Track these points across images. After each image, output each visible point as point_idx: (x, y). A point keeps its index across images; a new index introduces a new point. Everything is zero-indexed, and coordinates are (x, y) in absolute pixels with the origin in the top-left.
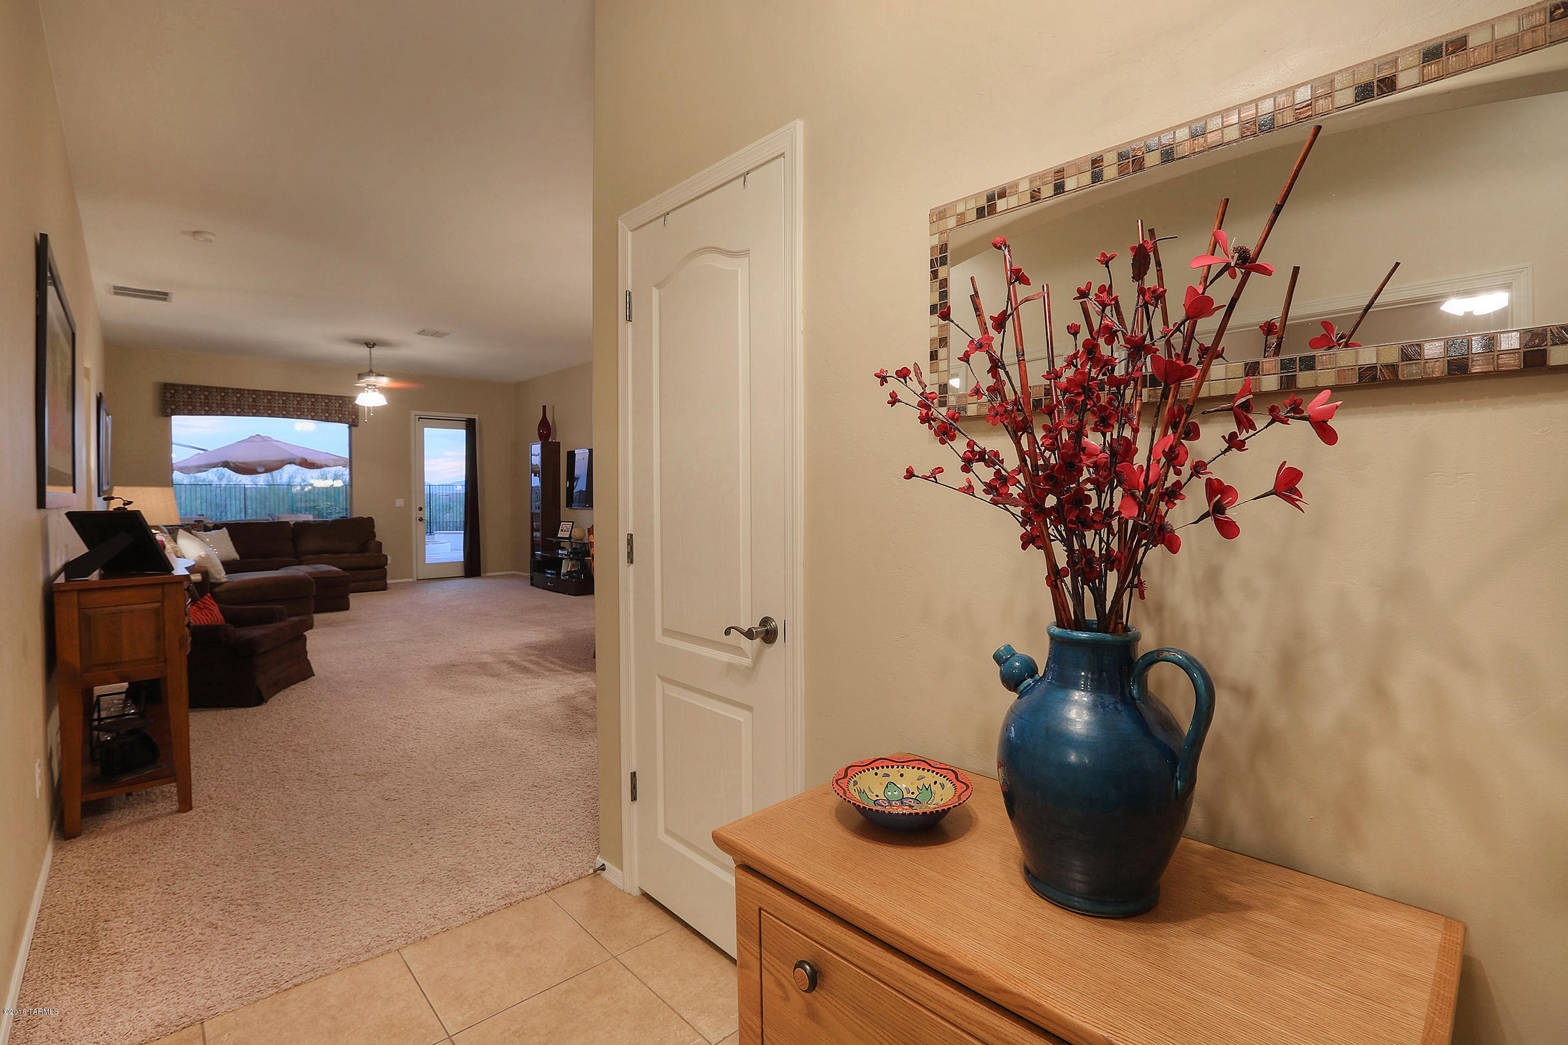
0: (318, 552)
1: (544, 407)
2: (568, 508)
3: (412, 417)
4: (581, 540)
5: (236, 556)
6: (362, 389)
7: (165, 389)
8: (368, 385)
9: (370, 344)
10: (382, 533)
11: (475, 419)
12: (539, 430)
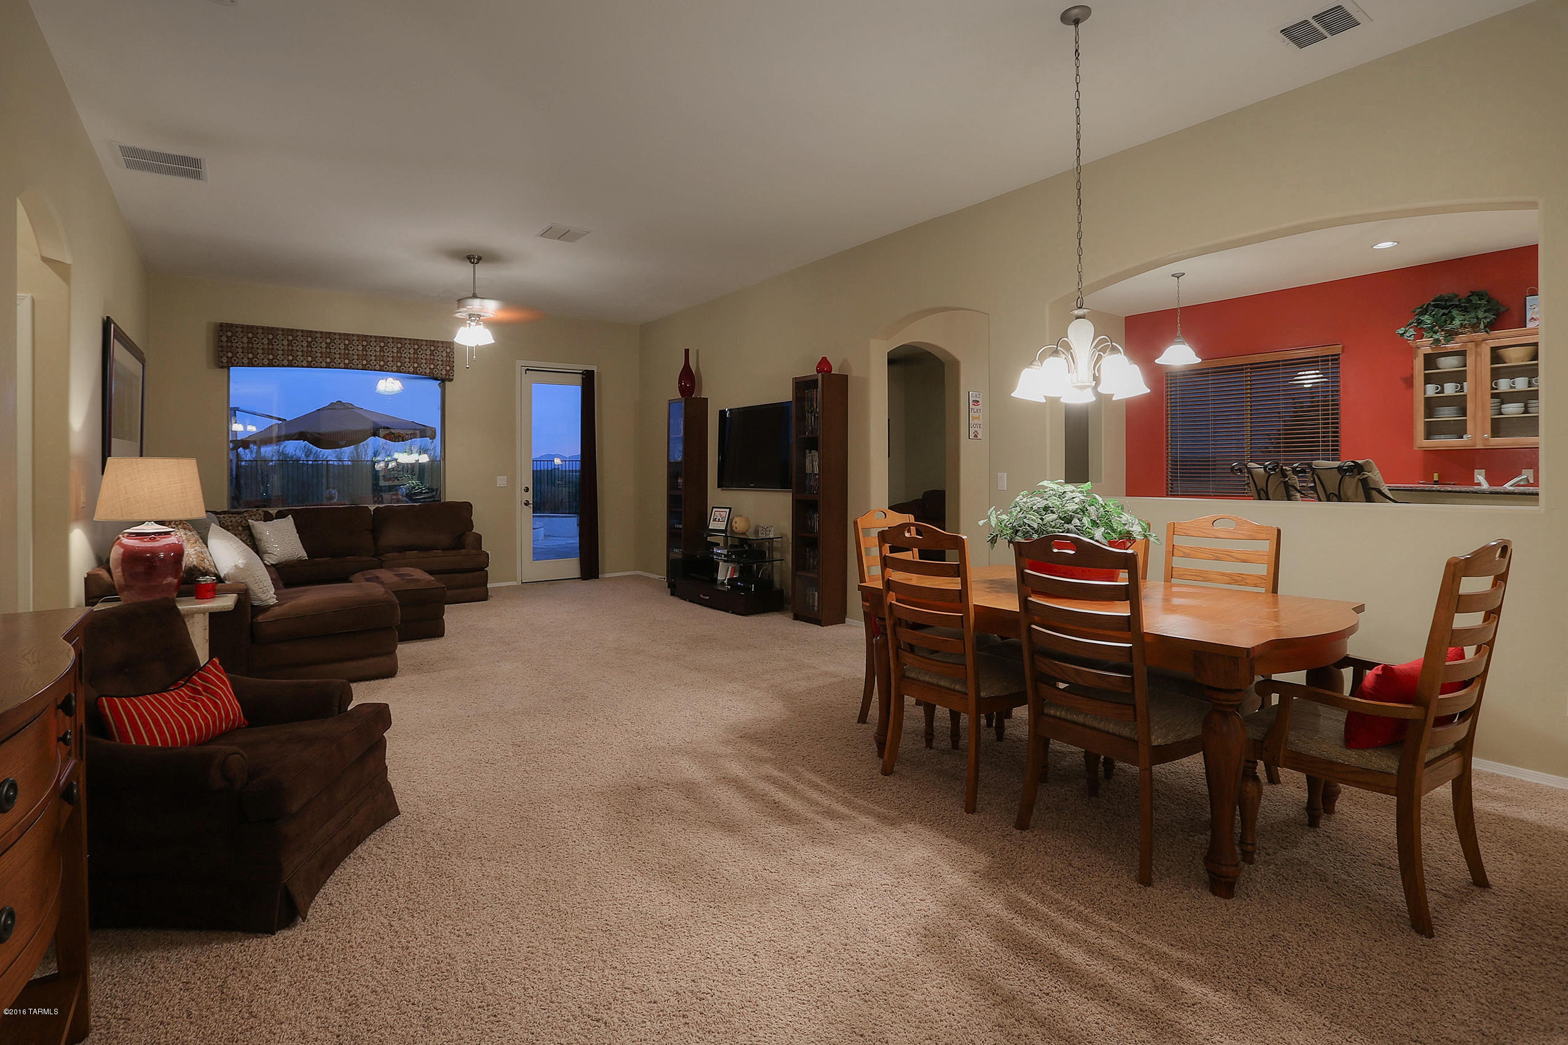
0: (403, 549)
1: (687, 351)
2: (720, 489)
3: (518, 369)
4: (744, 534)
5: (303, 554)
6: (462, 322)
7: (221, 331)
8: (470, 316)
9: (474, 258)
10: (480, 523)
11: (594, 371)
12: (680, 382)
